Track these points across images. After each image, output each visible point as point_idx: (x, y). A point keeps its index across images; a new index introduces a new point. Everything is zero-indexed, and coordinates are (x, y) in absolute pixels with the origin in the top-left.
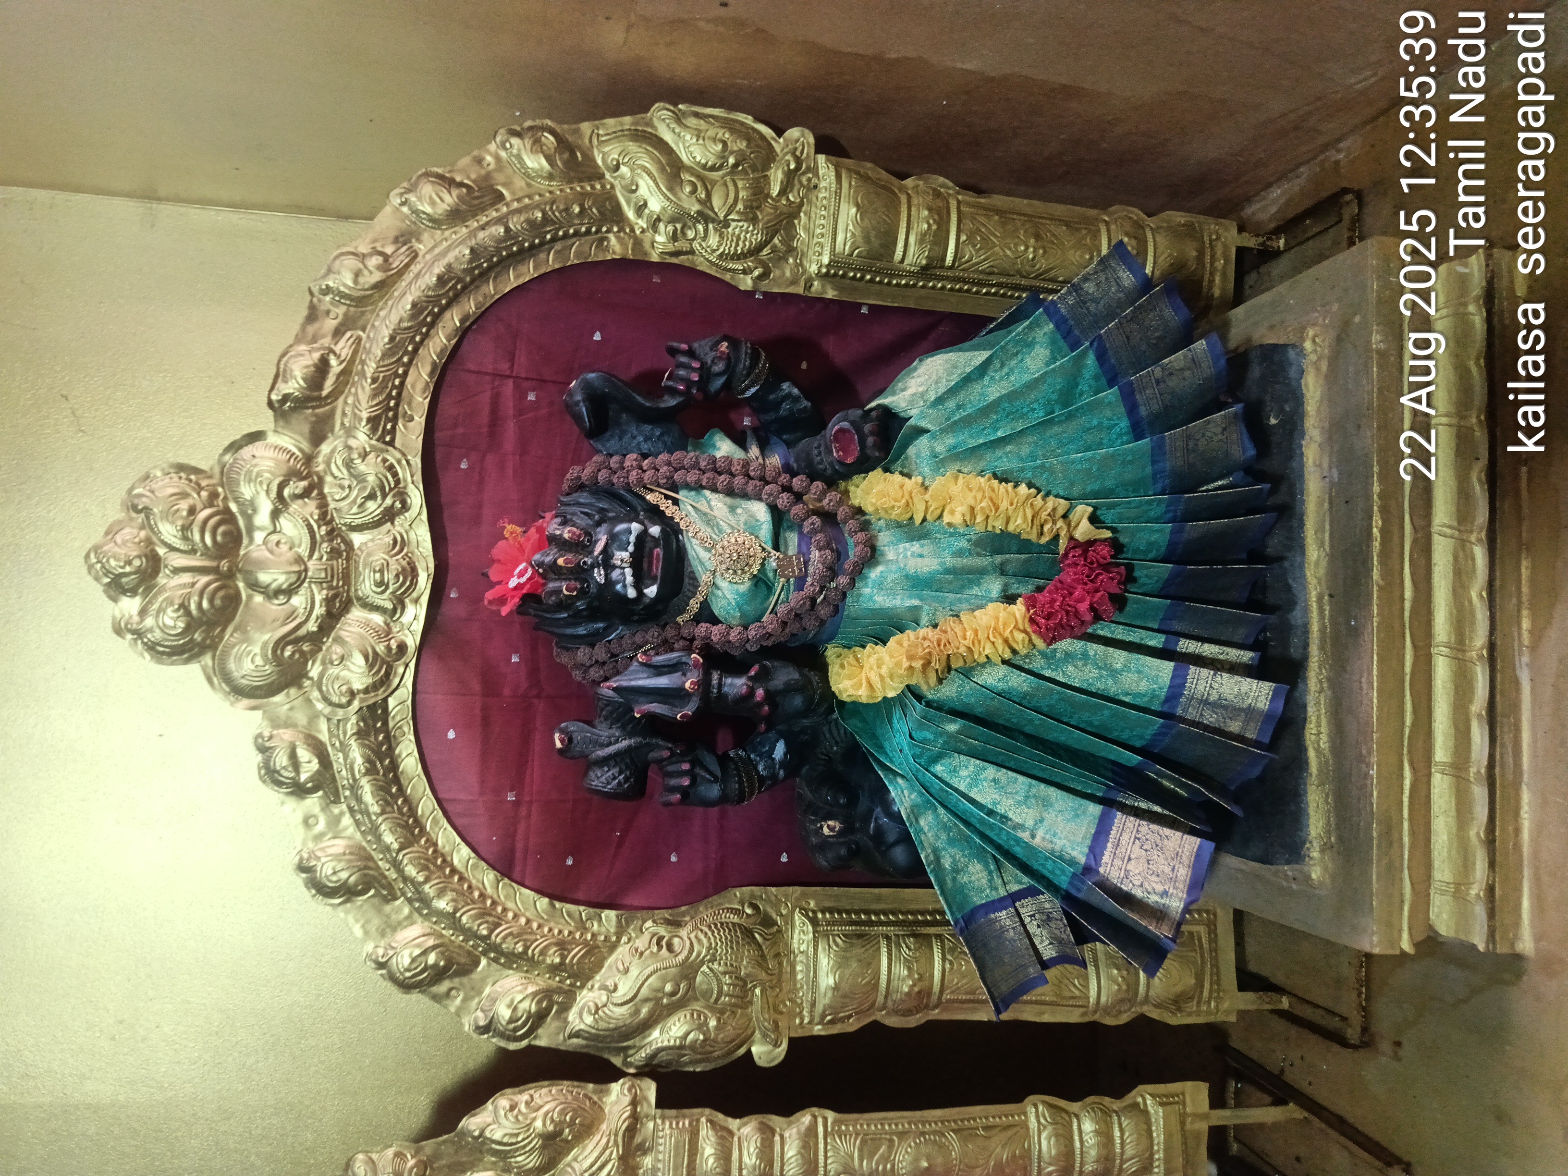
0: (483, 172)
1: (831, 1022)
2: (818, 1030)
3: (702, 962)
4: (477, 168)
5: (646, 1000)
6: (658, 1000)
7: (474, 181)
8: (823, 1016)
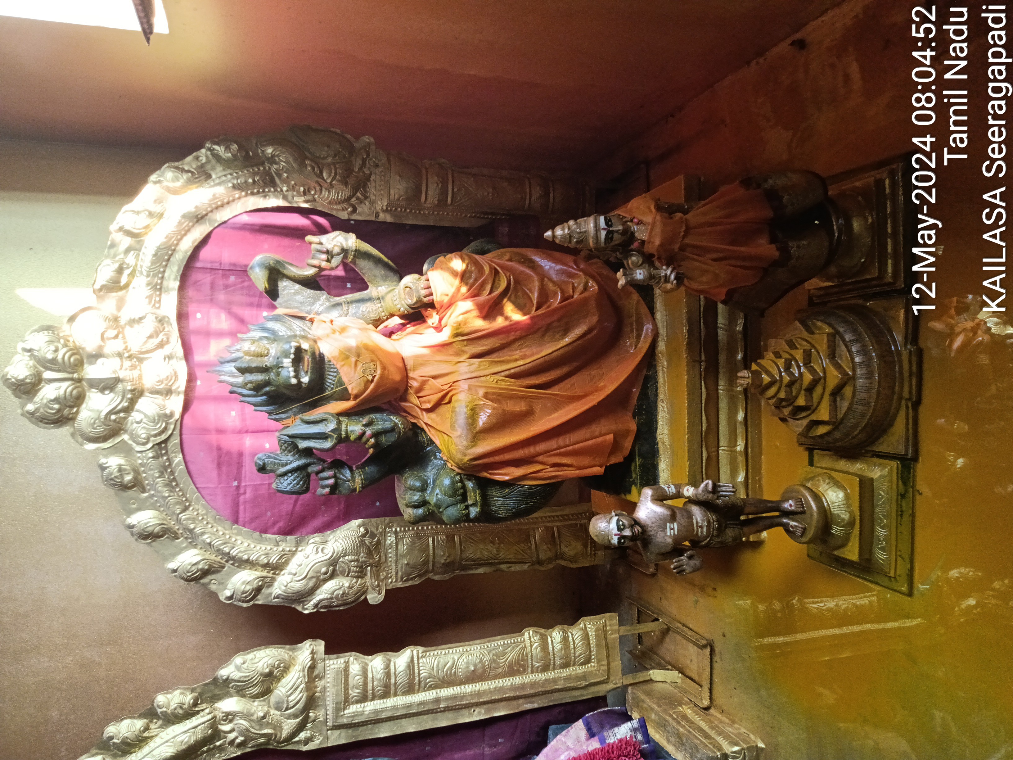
0: (199, 164)
1: (405, 581)
2: (400, 584)
3: (340, 558)
4: (196, 162)
5: (312, 577)
6: (318, 578)
7: (195, 169)
8: (402, 578)
